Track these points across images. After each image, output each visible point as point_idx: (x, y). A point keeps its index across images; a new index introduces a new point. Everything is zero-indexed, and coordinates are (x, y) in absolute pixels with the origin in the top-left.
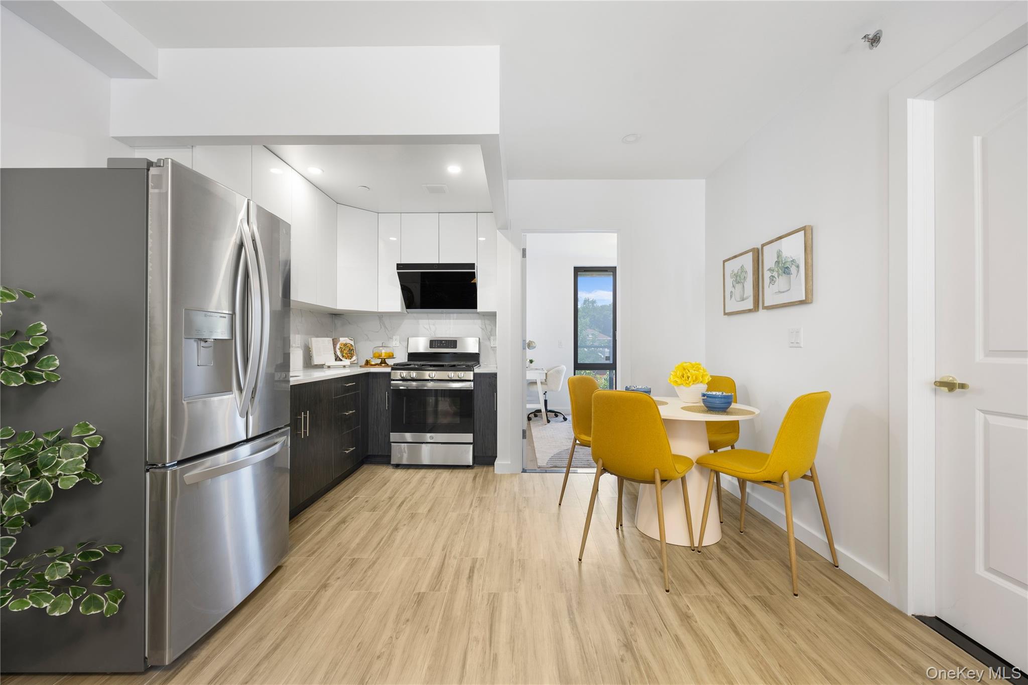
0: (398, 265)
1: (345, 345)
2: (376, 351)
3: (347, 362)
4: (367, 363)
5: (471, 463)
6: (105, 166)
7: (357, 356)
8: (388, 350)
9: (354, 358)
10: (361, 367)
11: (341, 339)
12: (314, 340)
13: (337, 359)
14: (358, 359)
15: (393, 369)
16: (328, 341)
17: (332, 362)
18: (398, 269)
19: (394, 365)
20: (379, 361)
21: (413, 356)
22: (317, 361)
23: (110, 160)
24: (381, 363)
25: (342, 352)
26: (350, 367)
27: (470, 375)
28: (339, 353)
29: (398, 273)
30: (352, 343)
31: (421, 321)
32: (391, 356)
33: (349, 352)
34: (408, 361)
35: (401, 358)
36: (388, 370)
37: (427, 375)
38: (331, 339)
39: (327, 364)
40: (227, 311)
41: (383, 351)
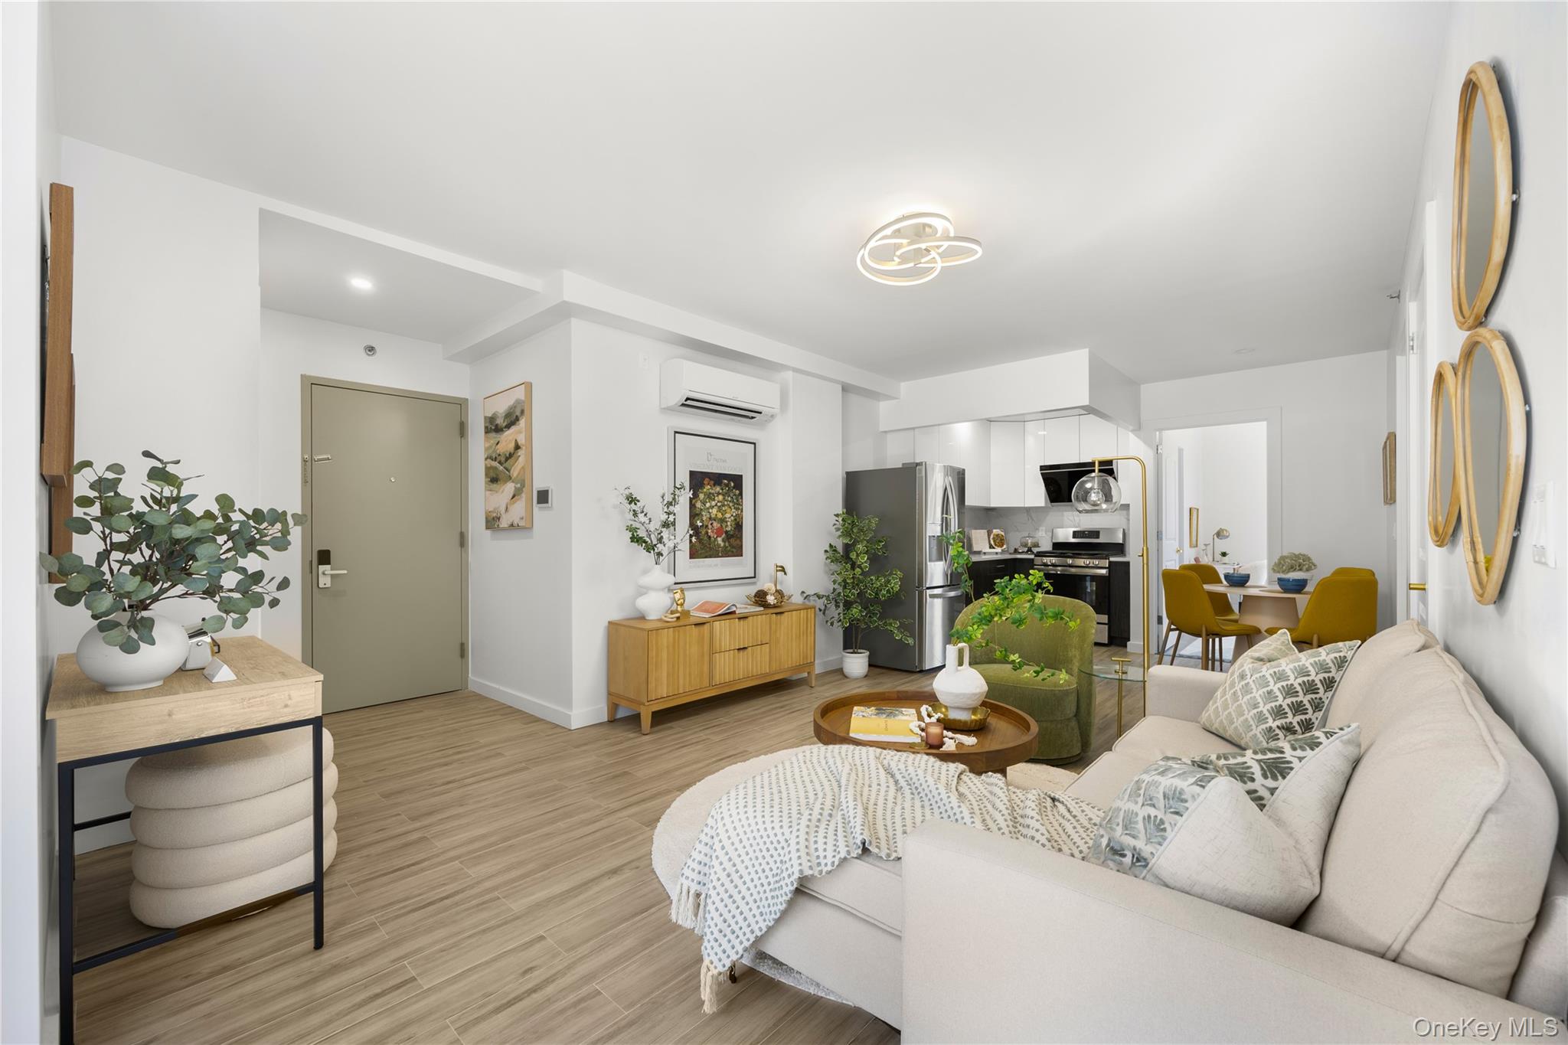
0: (1041, 467)
1: (997, 535)
2: (1023, 540)
3: (999, 550)
4: (1016, 551)
5: (1106, 642)
6: (901, 466)
7: (1008, 544)
8: (1034, 540)
9: (1005, 546)
10: (1010, 554)
11: (994, 531)
12: (973, 531)
13: (991, 547)
14: (1008, 548)
15: (1036, 556)
16: (984, 532)
17: (988, 550)
18: (1041, 470)
19: (1037, 552)
20: (1026, 549)
21: (1057, 546)
22: (976, 548)
23: (903, 464)
24: (1027, 552)
25: (994, 541)
26: (1001, 553)
27: (1106, 563)
28: (992, 542)
29: (1042, 474)
30: (1003, 534)
31: (1066, 514)
32: (1037, 545)
33: (1000, 541)
34: (1053, 549)
35: (1046, 546)
36: (1032, 557)
37: (1081, 562)
38: (986, 531)
39: (984, 551)
40: (940, 523)
41: (1029, 541)
